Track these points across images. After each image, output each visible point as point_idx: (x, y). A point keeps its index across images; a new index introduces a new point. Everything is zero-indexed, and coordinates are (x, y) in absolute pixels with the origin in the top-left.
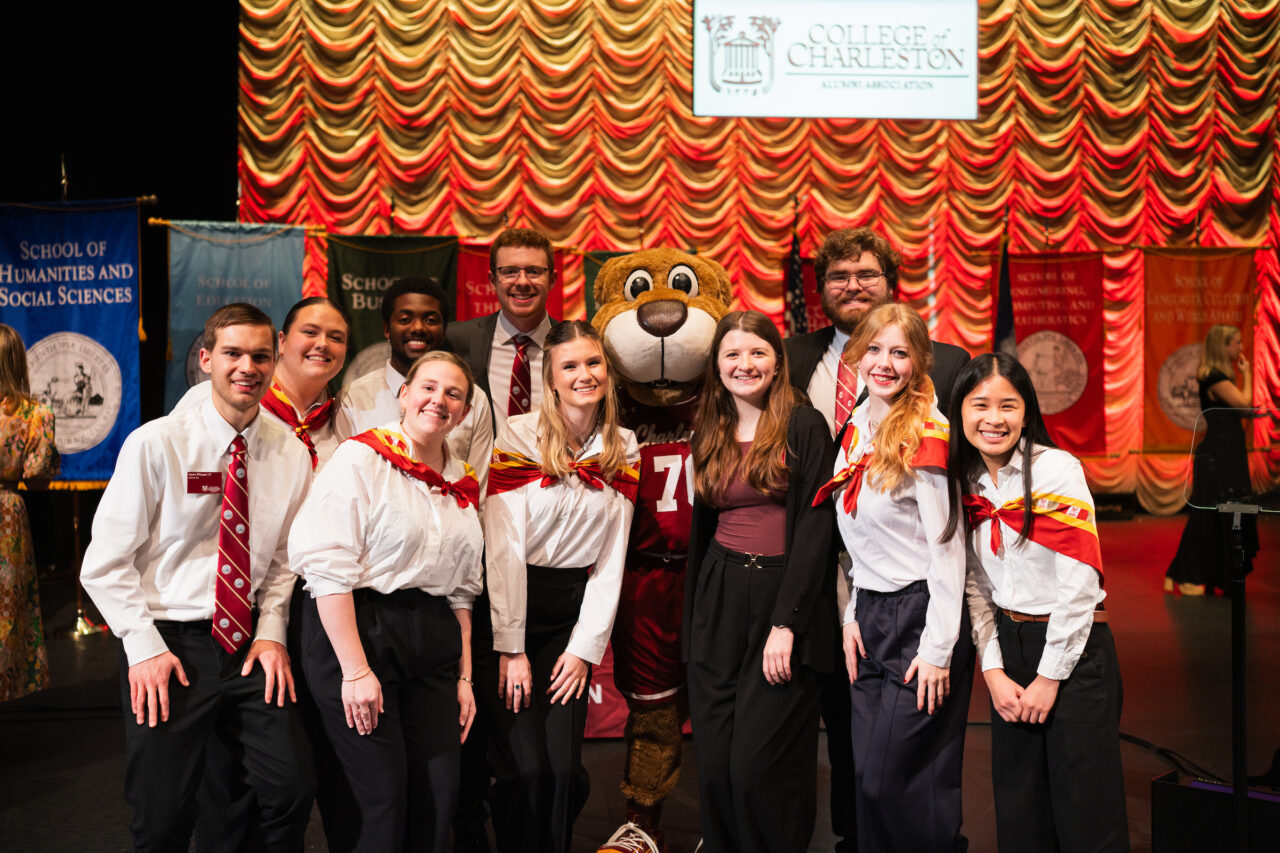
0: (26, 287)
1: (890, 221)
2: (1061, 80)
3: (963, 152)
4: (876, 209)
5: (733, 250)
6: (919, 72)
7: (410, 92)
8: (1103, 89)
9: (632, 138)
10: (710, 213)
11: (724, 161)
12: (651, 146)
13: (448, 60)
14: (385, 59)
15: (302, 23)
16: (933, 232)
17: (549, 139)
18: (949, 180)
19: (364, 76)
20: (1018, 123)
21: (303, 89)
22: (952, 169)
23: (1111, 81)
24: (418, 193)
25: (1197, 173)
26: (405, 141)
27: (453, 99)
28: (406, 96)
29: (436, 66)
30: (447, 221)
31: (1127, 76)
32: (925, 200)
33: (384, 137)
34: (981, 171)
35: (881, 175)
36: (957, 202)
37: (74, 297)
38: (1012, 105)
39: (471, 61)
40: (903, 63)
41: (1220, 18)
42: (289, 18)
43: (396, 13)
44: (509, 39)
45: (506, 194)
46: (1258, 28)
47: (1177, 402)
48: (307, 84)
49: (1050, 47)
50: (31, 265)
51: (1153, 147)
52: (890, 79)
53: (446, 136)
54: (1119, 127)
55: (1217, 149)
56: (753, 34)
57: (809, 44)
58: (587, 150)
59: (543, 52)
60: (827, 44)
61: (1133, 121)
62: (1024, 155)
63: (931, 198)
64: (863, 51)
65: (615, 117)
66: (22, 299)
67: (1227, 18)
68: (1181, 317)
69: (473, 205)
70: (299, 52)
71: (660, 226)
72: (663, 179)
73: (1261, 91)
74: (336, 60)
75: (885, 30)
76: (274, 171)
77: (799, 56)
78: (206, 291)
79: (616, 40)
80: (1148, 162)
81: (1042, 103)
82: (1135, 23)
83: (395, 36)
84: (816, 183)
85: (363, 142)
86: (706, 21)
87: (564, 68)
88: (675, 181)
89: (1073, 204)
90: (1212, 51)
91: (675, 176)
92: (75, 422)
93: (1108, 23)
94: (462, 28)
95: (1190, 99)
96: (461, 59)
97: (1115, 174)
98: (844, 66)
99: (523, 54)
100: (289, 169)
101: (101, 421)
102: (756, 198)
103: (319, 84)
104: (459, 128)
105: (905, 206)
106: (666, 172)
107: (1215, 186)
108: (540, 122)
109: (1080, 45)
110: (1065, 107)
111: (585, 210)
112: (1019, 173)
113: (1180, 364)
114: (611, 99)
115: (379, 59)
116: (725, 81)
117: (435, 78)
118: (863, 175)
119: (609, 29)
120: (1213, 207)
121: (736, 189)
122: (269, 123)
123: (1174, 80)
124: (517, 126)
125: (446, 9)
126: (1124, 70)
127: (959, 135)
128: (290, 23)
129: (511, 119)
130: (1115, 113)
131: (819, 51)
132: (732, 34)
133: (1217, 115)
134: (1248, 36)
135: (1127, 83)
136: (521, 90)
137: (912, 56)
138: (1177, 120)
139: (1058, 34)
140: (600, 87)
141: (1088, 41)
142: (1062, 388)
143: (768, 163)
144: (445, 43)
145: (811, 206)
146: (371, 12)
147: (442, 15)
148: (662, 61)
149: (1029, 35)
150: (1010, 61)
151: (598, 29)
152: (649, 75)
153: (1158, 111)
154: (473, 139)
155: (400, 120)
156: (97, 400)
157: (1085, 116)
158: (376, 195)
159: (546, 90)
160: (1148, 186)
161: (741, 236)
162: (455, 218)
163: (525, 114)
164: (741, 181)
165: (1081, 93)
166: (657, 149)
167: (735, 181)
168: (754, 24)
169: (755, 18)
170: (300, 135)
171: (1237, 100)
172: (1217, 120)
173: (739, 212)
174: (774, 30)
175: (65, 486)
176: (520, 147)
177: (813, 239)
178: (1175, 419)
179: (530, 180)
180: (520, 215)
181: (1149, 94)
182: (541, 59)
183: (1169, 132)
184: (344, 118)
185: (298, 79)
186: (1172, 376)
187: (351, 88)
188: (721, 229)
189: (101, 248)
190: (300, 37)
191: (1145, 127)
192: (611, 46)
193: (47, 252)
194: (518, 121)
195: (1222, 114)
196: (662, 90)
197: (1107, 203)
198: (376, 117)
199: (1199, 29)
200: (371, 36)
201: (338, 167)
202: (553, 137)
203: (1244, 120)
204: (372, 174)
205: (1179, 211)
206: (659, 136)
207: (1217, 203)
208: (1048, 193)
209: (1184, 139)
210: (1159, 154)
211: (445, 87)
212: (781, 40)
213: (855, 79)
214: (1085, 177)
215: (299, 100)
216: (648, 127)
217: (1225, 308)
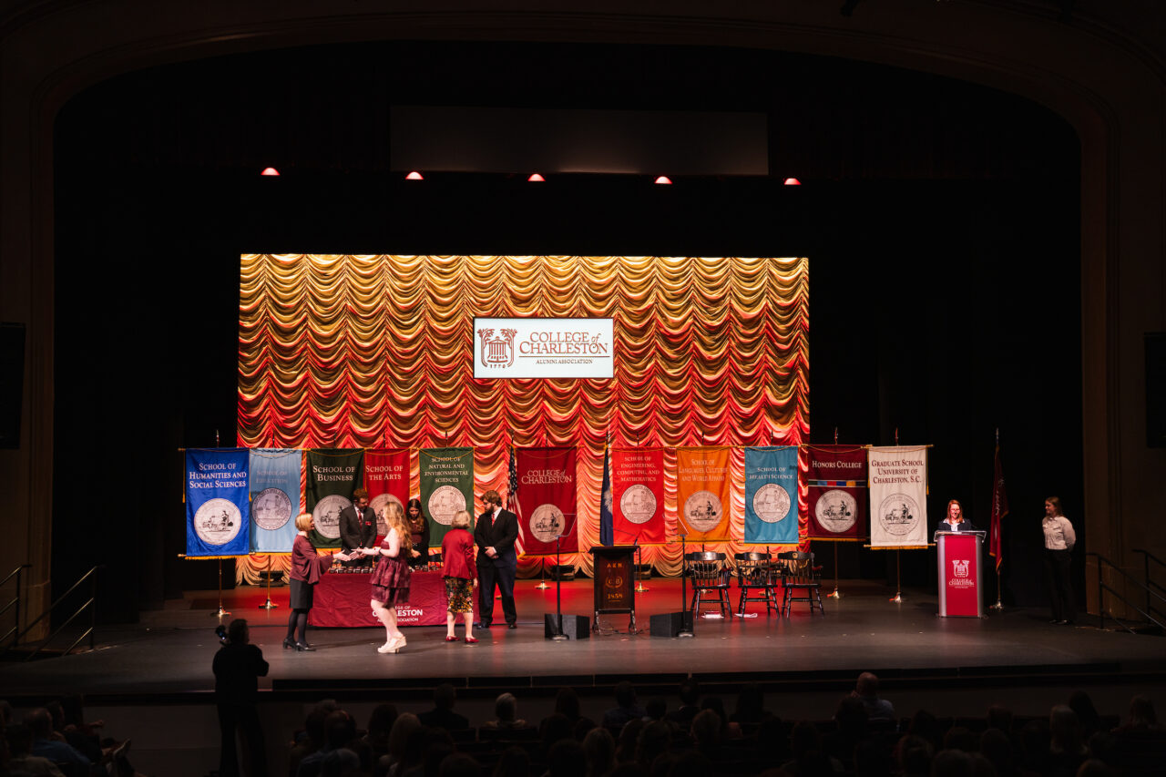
0: (203, 481)
1: (586, 417)
2: (681, 339)
3: (626, 379)
4: (579, 411)
5: (501, 433)
6: (585, 355)
7: (327, 350)
8: (703, 344)
9: (448, 374)
10: (489, 414)
11: (496, 386)
12: (457, 378)
13: (347, 332)
14: (312, 331)
15: (267, 313)
16: (610, 422)
17: (400, 374)
18: (619, 394)
19: (301, 341)
20: (656, 363)
21: (267, 349)
22: (620, 389)
23: (707, 340)
24: (330, 404)
25: (756, 389)
26: (322, 376)
27: (349, 354)
28: (325, 353)
29: (340, 336)
30: (346, 420)
31: (717, 337)
32: (606, 405)
33: (311, 373)
34: (635, 390)
35: (581, 392)
36: (623, 407)
37: (222, 485)
38: (654, 353)
39: (360, 334)
40: (577, 351)
41: (766, 305)
42: (260, 310)
43: (318, 307)
44: (381, 320)
45: (379, 405)
46: (787, 311)
47: (694, 518)
48: (269, 346)
49: (673, 322)
50: (203, 472)
51: (731, 375)
52: (571, 359)
53: (346, 374)
54: (711, 365)
55: (766, 376)
56: (503, 338)
57: (531, 342)
58: (422, 380)
59: (398, 327)
60: (539, 342)
61: (721, 361)
62: (659, 381)
63: (609, 405)
64: (558, 346)
65: (436, 362)
66: (199, 485)
67: (770, 305)
68: (694, 479)
69: (361, 411)
70: (266, 328)
71: (461, 421)
72: (463, 395)
73: (790, 345)
74: (286, 333)
75: (568, 335)
76: (250, 393)
77: (526, 348)
78: (260, 477)
79: (437, 321)
80: (728, 383)
81: (669, 353)
82: (721, 308)
83: (318, 320)
84: (547, 397)
85: (300, 377)
86: (480, 332)
87: (410, 337)
88: (469, 397)
89: (688, 407)
90: (764, 323)
91: (470, 394)
92: (222, 533)
93: (705, 308)
94: (354, 315)
95: (752, 349)
96: (353, 331)
97: (711, 390)
98: (548, 352)
99: (387, 329)
100: (260, 392)
101: (232, 532)
102: (514, 406)
103: (276, 345)
104: (353, 371)
105: (596, 410)
106: (465, 391)
107: (766, 395)
108: (397, 366)
109: (690, 321)
110: (683, 354)
111: (421, 413)
112: (657, 390)
113: (694, 500)
114: (435, 353)
115: (309, 332)
116: (489, 361)
117: (339, 343)
118: (572, 392)
119: (434, 316)
120: (765, 408)
121: (503, 400)
122: (249, 367)
123: (742, 339)
124: (384, 368)
125: (346, 305)
126: (715, 334)
127: (623, 369)
128: (261, 313)
129: (381, 364)
130: (710, 357)
131: (535, 345)
132: (492, 338)
133: (766, 358)
134: (782, 315)
135: (717, 341)
136: (386, 348)
137: (582, 347)
138: (744, 360)
139: (679, 315)
140: (429, 347)
141: (695, 318)
142: (645, 511)
143: (520, 386)
144: (344, 322)
145: (543, 410)
146: (305, 307)
147: (343, 308)
148: (463, 332)
149: (663, 316)
150: (652, 330)
151: (428, 315)
152: (456, 340)
153: (734, 356)
154: (359, 374)
155: (320, 365)
156: (231, 524)
157: (694, 359)
158: (308, 406)
159: (399, 348)
160: (729, 396)
161: (506, 427)
162: (350, 417)
163: (389, 362)
164: (505, 396)
165: (692, 346)
166: (460, 380)
167: (502, 397)
168: (503, 333)
169: (504, 330)
170: (266, 373)
171: (777, 350)
172: (767, 361)
173: (504, 413)
174: (514, 336)
175: (216, 558)
176: (386, 379)
177: (544, 427)
178: (693, 526)
179: (391, 397)
180: (385, 416)
181: (729, 347)
182: (397, 332)
183: (740, 367)
184: (291, 364)
185: (265, 343)
186: (691, 506)
187: (294, 347)
188: (495, 422)
189: (234, 466)
190: (266, 320)
191: (727, 365)
192: (435, 324)
193: (211, 467)
194: (385, 365)
195: (769, 358)
196: (462, 348)
197: (706, 406)
198: (308, 363)
199: (754, 312)
200: (305, 320)
201: (287, 391)
202: (403, 374)
203: (781, 360)
204: (305, 394)
205: (746, 410)
206: (461, 373)
207: (767, 406)
208: (673, 401)
209: (749, 371)
210: (734, 379)
211: (345, 347)
212: (517, 341)
213: (554, 359)
214: (694, 392)
215: (265, 354)
216: (455, 368)
217: (716, 474)
